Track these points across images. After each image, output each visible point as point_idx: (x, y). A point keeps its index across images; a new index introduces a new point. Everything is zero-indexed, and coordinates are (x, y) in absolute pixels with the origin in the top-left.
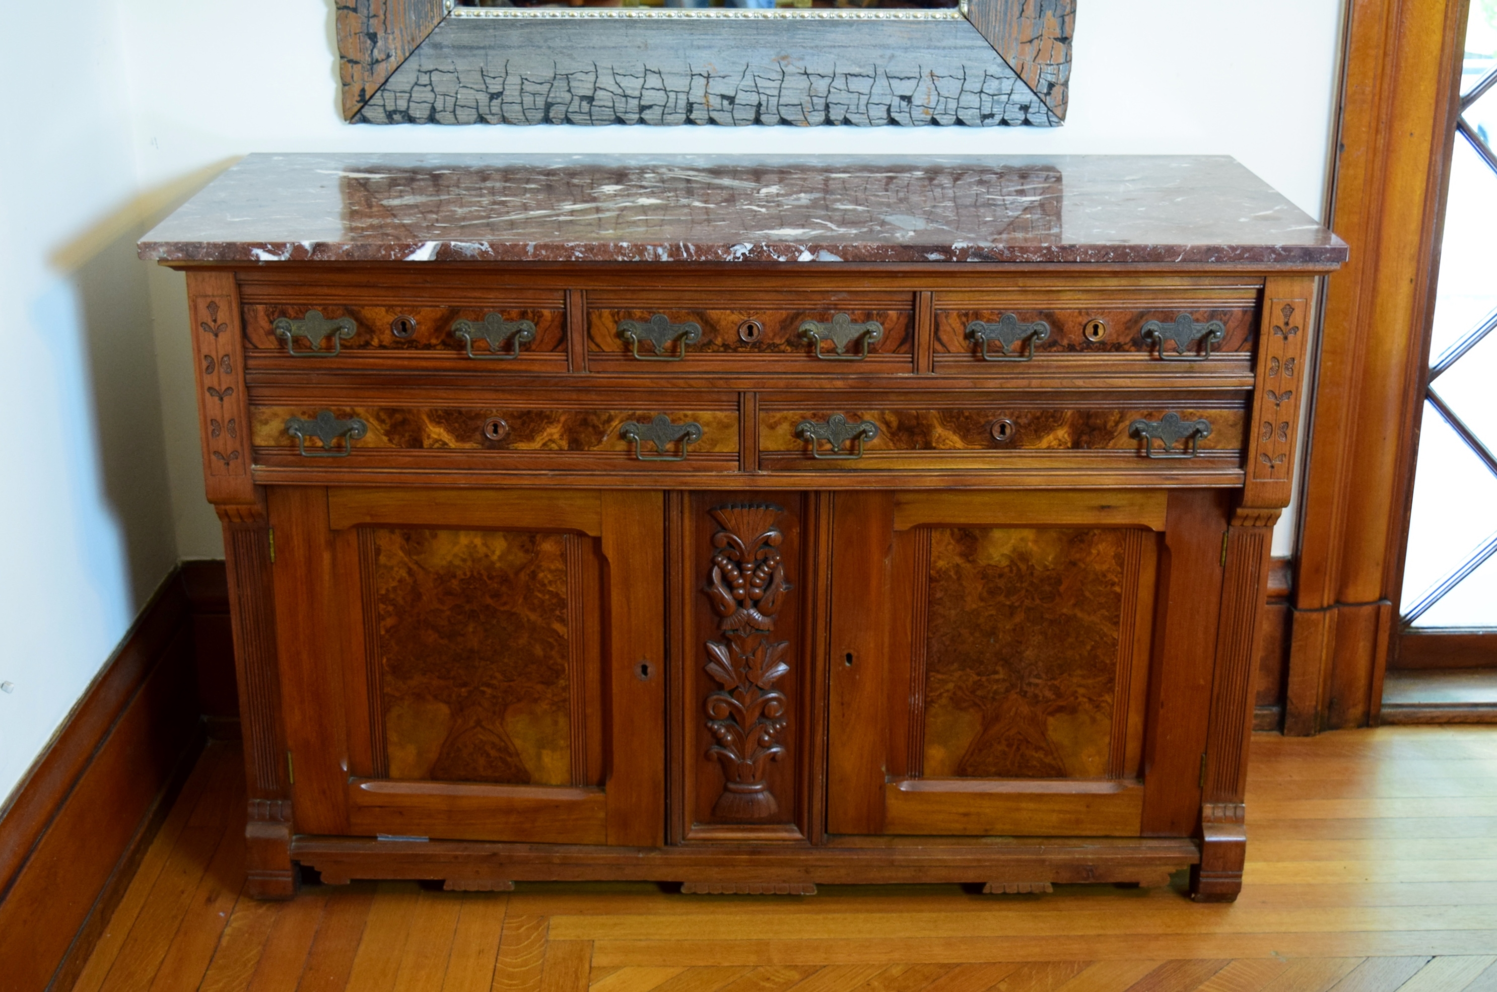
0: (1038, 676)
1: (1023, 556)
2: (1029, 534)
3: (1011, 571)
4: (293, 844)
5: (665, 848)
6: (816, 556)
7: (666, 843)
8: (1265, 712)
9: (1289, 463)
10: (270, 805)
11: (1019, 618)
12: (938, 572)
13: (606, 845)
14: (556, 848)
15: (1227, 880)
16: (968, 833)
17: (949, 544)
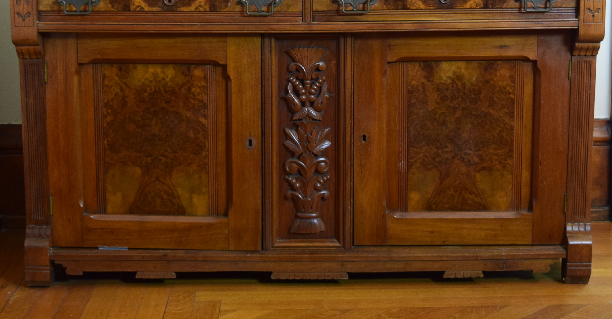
0: (470, 149)
1: (459, 77)
2: (462, 65)
3: (453, 86)
4: (51, 251)
5: (262, 252)
6: (345, 76)
7: (262, 249)
8: (600, 210)
9: (602, 14)
10: (39, 228)
11: (458, 114)
12: (412, 88)
13: (229, 250)
14: (200, 252)
15: (582, 268)
16: (434, 244)
17: (418, 71)
